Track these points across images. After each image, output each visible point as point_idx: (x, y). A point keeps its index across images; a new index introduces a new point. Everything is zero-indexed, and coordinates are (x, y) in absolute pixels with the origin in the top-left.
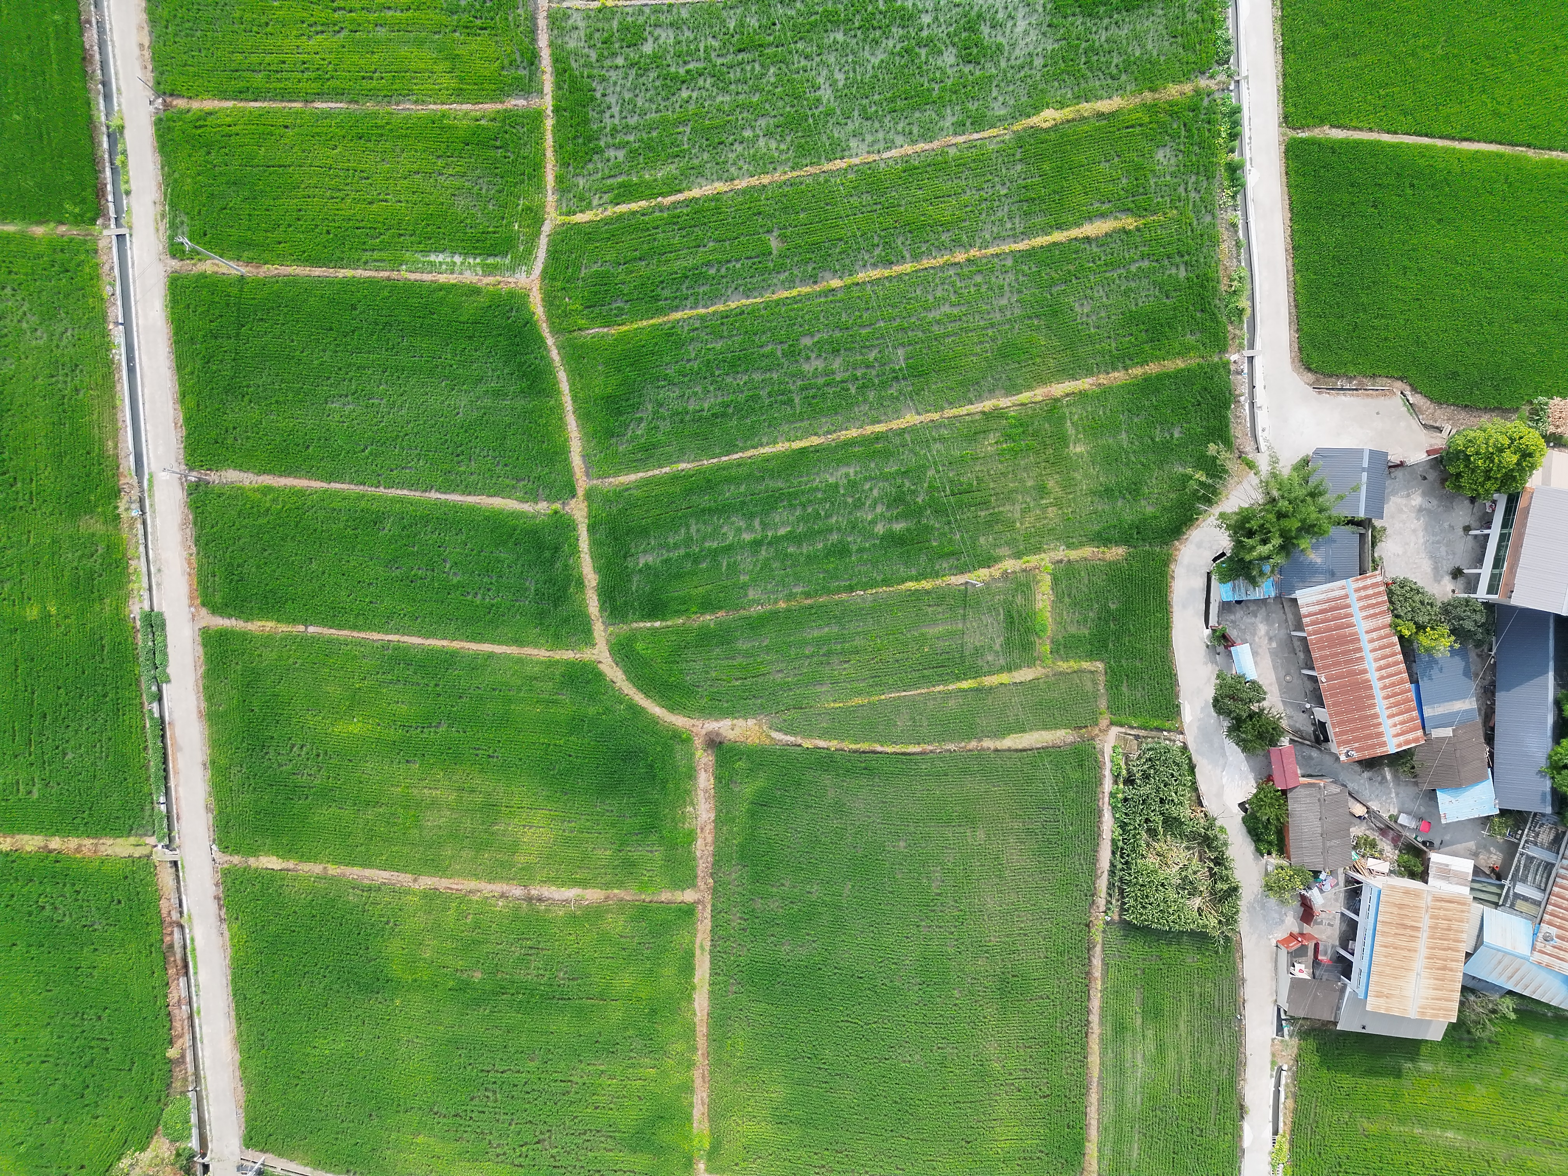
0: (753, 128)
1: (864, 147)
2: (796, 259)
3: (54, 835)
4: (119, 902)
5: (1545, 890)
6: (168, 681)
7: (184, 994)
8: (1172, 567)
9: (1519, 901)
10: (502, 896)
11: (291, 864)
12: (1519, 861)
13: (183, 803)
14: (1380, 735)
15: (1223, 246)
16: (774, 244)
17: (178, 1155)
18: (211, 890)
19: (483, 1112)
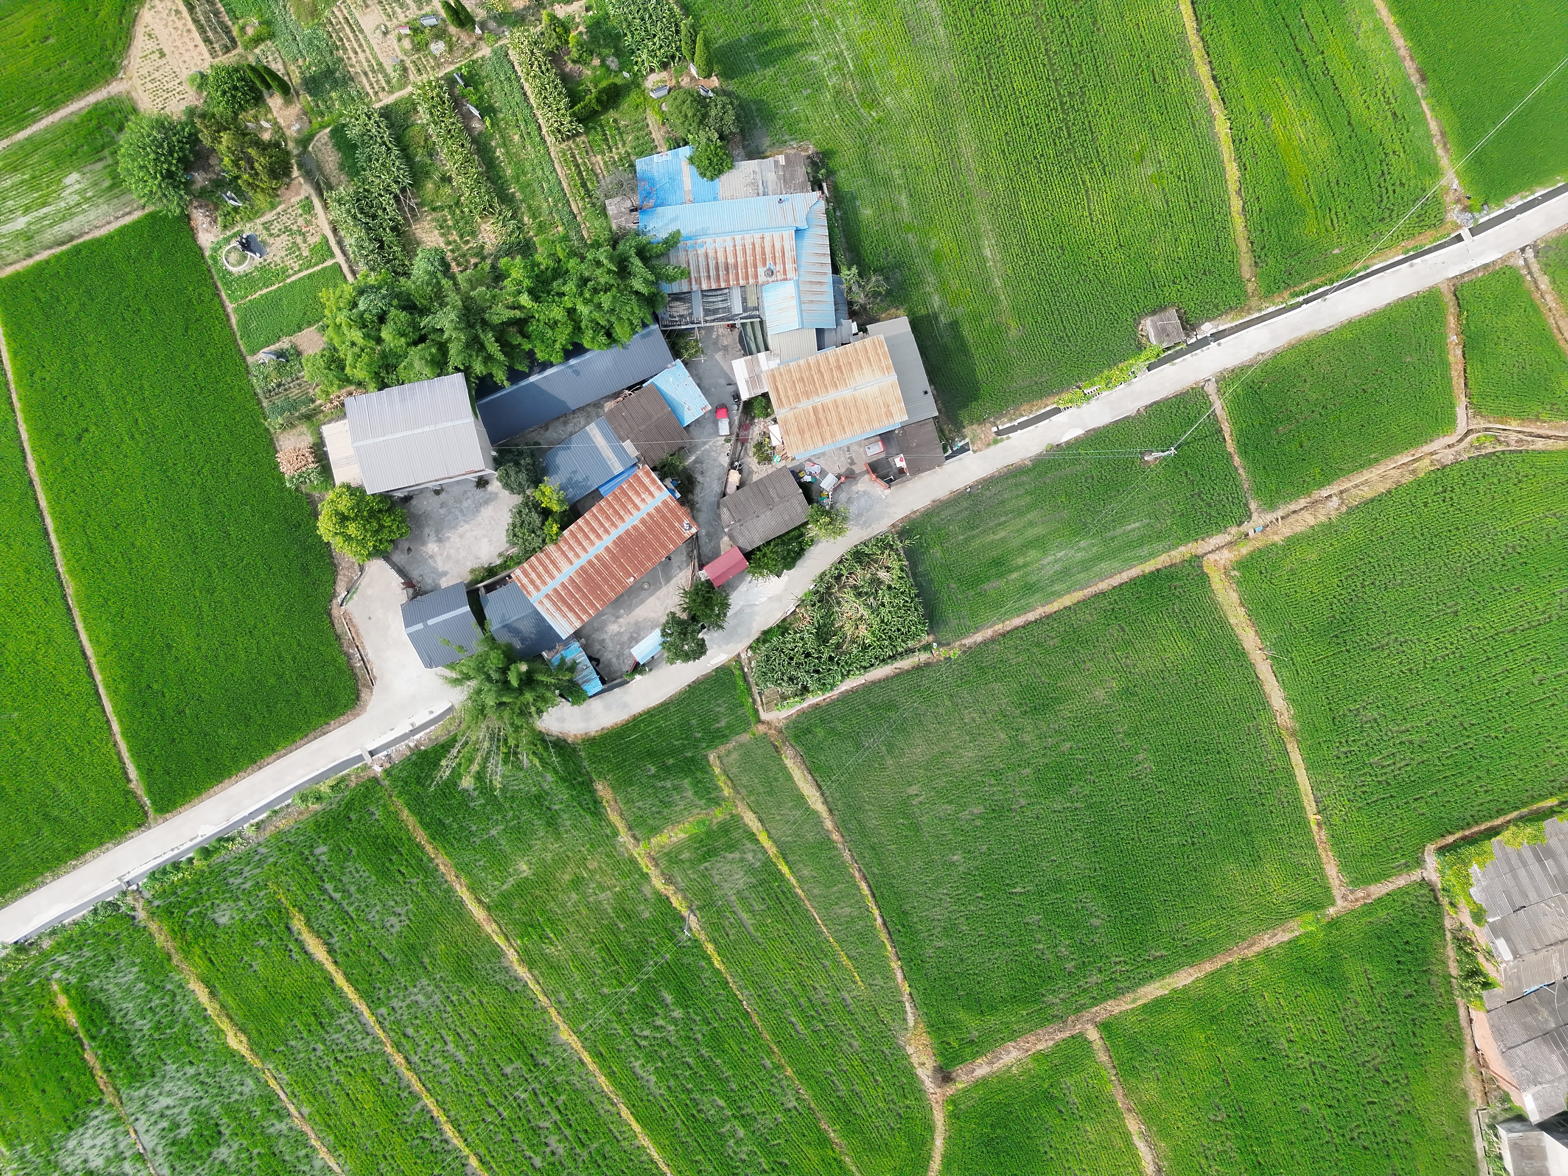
9: (749, 305)
12: (713, 321)
14: (658, 509)
15: (282, 825)
19: (1374, 1133)
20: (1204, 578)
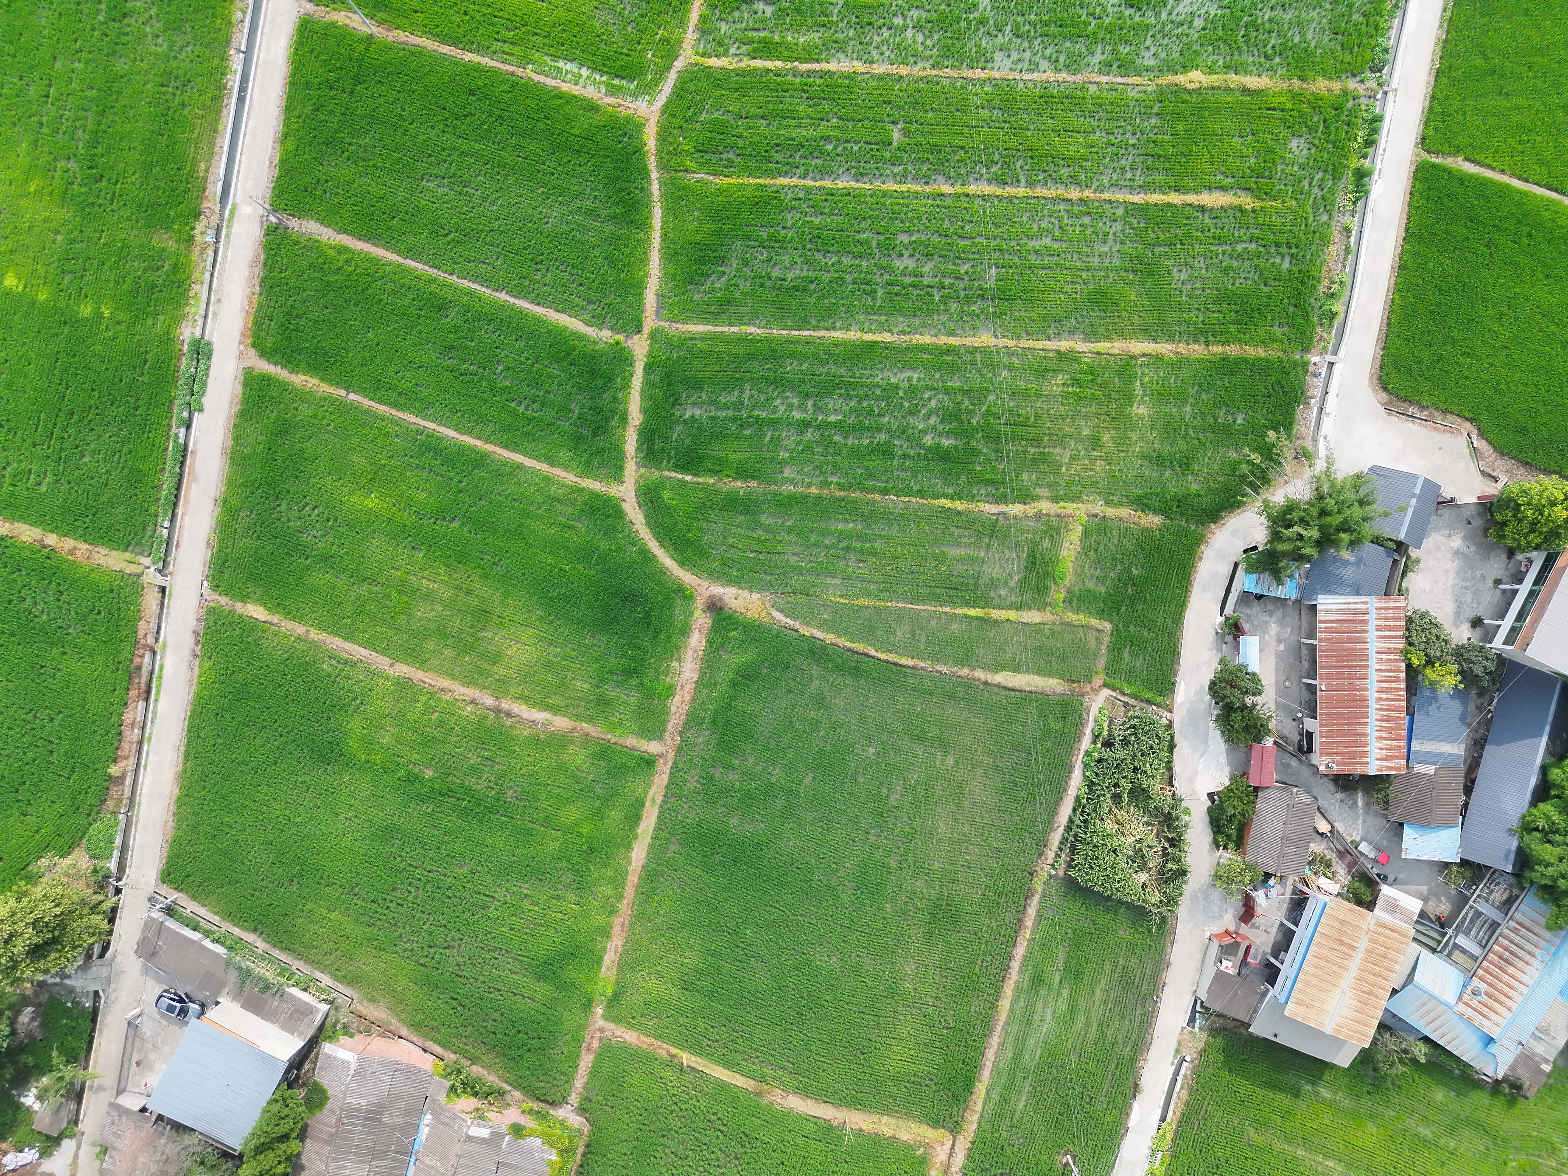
0: (904, 17)
1: (1008, 63)
2: (913, 156)
3: (52, 531)
4: (99, 613)
5: (1485, 947)
6: (201, 410)
7: (140, 718)
8: (1203, 548)
9: (1457, 952)
10: (473, 702)
11: (275, 619)
12: (1467, 914)
13: (186, 533)
14: (1365, 754)
15: (1332, 248)
16: (896, 136)
17: (95, 871)
18: (192, 624)
19: (402, 905)
20: (935, 1123)
